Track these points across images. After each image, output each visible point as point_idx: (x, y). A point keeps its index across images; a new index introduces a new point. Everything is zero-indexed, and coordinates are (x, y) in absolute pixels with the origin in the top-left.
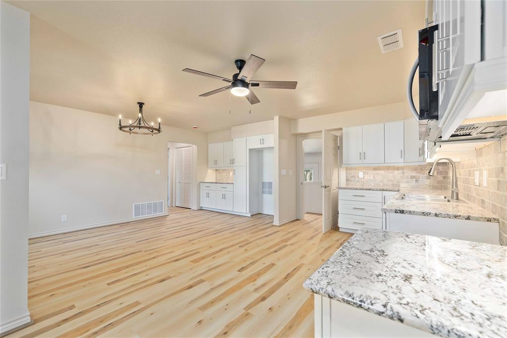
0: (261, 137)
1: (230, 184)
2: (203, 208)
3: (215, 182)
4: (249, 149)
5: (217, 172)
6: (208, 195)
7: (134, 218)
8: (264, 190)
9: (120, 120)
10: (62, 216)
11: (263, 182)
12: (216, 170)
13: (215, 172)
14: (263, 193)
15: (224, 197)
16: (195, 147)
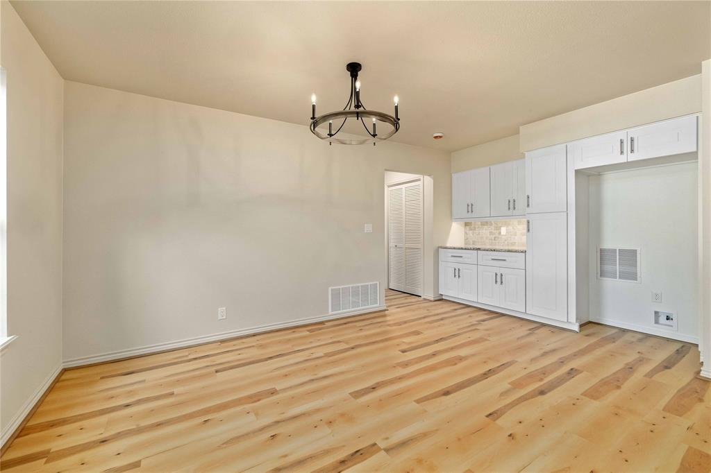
0: (622, 135)
1: (516, 251)
2: (444, 297)
3: (463, 246)
4: (577, 172)
5: (468, 228)
6: (457, 273)
7: (331, 314)
8: (608, 268)
9: (314, 106)
10: (219, 309)
11: (602, 251)
12: (466, 224)
13: (463, 229)
14: (602, 274)
15: (499, 279)
16: (428, 181)
